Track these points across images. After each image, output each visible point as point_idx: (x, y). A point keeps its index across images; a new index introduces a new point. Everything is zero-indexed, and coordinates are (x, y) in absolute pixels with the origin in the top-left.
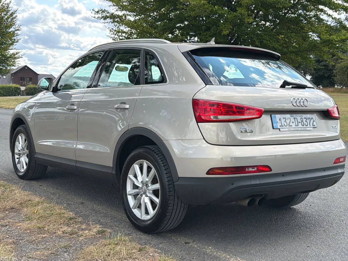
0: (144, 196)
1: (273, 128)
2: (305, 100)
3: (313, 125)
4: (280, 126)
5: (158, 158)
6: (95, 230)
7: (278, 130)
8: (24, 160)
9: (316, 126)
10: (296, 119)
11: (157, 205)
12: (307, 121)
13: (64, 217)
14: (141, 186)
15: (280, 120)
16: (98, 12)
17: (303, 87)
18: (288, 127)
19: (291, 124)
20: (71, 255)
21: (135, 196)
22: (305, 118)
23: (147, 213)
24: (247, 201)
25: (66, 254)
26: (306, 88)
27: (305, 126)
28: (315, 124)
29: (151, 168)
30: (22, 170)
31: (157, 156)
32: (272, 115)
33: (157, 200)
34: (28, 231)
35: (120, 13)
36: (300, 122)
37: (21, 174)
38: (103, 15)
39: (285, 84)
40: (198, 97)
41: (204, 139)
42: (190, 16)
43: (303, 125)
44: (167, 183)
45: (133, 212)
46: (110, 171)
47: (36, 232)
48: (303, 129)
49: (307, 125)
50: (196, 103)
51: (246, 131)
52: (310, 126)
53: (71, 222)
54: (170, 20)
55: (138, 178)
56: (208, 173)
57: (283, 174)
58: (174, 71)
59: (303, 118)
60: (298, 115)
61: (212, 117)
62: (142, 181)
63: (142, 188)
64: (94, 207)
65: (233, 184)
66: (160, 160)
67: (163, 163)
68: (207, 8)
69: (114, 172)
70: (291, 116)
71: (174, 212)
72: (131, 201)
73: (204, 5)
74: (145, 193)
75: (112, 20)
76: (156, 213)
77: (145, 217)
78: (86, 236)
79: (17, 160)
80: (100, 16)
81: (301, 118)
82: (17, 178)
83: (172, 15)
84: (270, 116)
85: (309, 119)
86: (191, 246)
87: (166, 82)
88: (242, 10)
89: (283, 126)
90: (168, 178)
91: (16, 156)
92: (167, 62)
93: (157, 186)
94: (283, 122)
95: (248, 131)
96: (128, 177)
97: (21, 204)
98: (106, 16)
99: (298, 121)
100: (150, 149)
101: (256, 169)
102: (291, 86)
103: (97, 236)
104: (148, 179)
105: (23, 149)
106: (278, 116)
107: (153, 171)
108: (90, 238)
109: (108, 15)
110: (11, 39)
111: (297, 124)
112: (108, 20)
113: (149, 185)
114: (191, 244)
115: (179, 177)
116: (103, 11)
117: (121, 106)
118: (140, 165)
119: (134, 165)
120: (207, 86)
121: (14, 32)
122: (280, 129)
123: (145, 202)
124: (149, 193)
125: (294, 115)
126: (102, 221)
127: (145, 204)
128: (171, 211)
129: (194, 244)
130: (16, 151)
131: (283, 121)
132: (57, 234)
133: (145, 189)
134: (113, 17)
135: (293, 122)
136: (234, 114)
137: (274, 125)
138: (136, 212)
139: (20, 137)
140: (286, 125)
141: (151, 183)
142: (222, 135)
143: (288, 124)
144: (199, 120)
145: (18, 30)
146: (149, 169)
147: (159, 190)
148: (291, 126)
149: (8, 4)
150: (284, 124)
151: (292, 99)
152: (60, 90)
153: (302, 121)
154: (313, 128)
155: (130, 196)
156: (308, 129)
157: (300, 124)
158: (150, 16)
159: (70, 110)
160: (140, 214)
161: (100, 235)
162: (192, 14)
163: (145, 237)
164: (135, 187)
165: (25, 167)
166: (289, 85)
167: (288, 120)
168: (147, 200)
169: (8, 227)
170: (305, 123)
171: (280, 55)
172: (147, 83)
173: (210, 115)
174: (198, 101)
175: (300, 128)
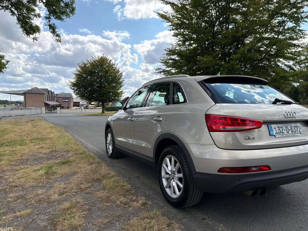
0: (172, 180)
1: (270, 135)
2: (294, 113)
3: (300, 132)
4: (276, 133)
5: (181, 156)
6: (141, 202)
7: (274, 136)
8: (111, 147)
9: (302, 132)
10: (287, 128)
11: (181, 189)
12: (295, 128)
13: (124, 189)
14: (170, 173)
15: (275, 128)
16: (157, 69)
17: (289, 103)
18: (281, 134)
19: (283, 131)
20: (121, 224)
21: (167, 179)
22: (293, 126)
23: (175, 193)
24: (251, 192)
25: (117, 223)
26: (292, 104)
27: (294, 133)
28: (301, 130)
29: (177, 162)
30: (110, 153)
31: (180, 154)
32: (269, 125)
33: (181, 186)
34: (100, 199)
35: (168, 69)
36: (290, 130)
37: (109, 155)
38: (159, 71)
39: (276, 101)
40: (209, 112)
41: (215, 144)
42: (204, 67)
43: (293, 132)
44: (188, 175)
45: (166, 191)
46: (152, 160)
47: (105, 200)
48: (293, 135)
49: (295, 132)
50: (208, 117)
51: (249, 139)
52: (298, 132)
53: (128, 193)
54: (193, 70)
55: (168, 168)
56: (219, 171)
57: (280, 172)
58: (193, 95)
59: (292, 127)
60: (288, 124)
61: (221, 128)
62: (171, 170)
63: (171, 175)
64: (144, 181)
65: (239, 180)
66: (183, 157)
67: (185, 159)
68: (213, 62)
69: (154, 161)
70: (283, 125)
71: (193, 196)
72: (165, 183)
73: (211, 60)
74: (173, 179)
75: (164, 73)
76: (181, 194)
77: (174, 196)
78: (134, 207)
79: (108, 147)
80: (158, 71)
81: (291, 127)
82: (108, 157)
83: (194, 68)
84: (267, 125)
85: (297, 127)
86: (207, 222)
87: (186, 102)
88: (233, 62)
89: (277, 133)
90: (189, 171)
91: (108, 145)
92: (189, 91)
93: (181, 175)
94: (278, 131)
95: (250, 138)
96: (162, 166)
97: (103, 176)
98: (161, 71)
99: (289, 129)
100: (176, 149)
101: (258, 168)
102: (281, 103)
103: (141, 207)
104: (175, 169)
105: (110, 141)
106: (273, 126)
107: (178, 164)
108: (136, 209)
109: (162, 70)
110: (120, 85)
111: (288, 131)
112: (162, 73)
113: (176, 173)
114: (207, 220)
115: (196, 172)
116: (160, 69)
117: (157, 119)
118: (169, 159)
119: (166, 159)
120: (216, 104)
121: (121, 82)
122: (276, 136)
123: (173, 185)
124: (176, 179)
125: (285, 124)
126: (147, 193)
127: (174, 186)
128: (191, 195)
129: (209, 220)
130: (108, 142)
131: (277, 129)
132: (116, 204)
133: (173, 176)
134: (164, 71)
135: (285, 130)
136: (239, 125)
137: (271, 133)
138: (168, 190)
139: (109, 135)
140: (280, 132)
141: (177, 172)
142: (229, 139)
143: (281, 131)
144: (211, 130)
145: (123, 81)
146: (175, 162)
147: (182, 178)
148: (284, 133)
149: (119, 69)
150: (278, 132)
151: (284, 113)
152: (128, 109)
153: (292, 129)
154: (300, 133)
155: (164, 179)
156: (296, 135)
157: (290, 131)
158: (183, 69)
159: (130, 121)
160: (170, 193)
161: (143, 207)
162: (205, 66)
163: (173, 211)
164: (167, 173)
165: (111, 151)
166: (279, 102)
167: (281, 128)
168: (174, 184)
169: (90, 194)
170: (294, 130)
171: (267, 81)
172: (174, 103)
173: (219, 126)
174: (210, 115)
175: (290, 135)
